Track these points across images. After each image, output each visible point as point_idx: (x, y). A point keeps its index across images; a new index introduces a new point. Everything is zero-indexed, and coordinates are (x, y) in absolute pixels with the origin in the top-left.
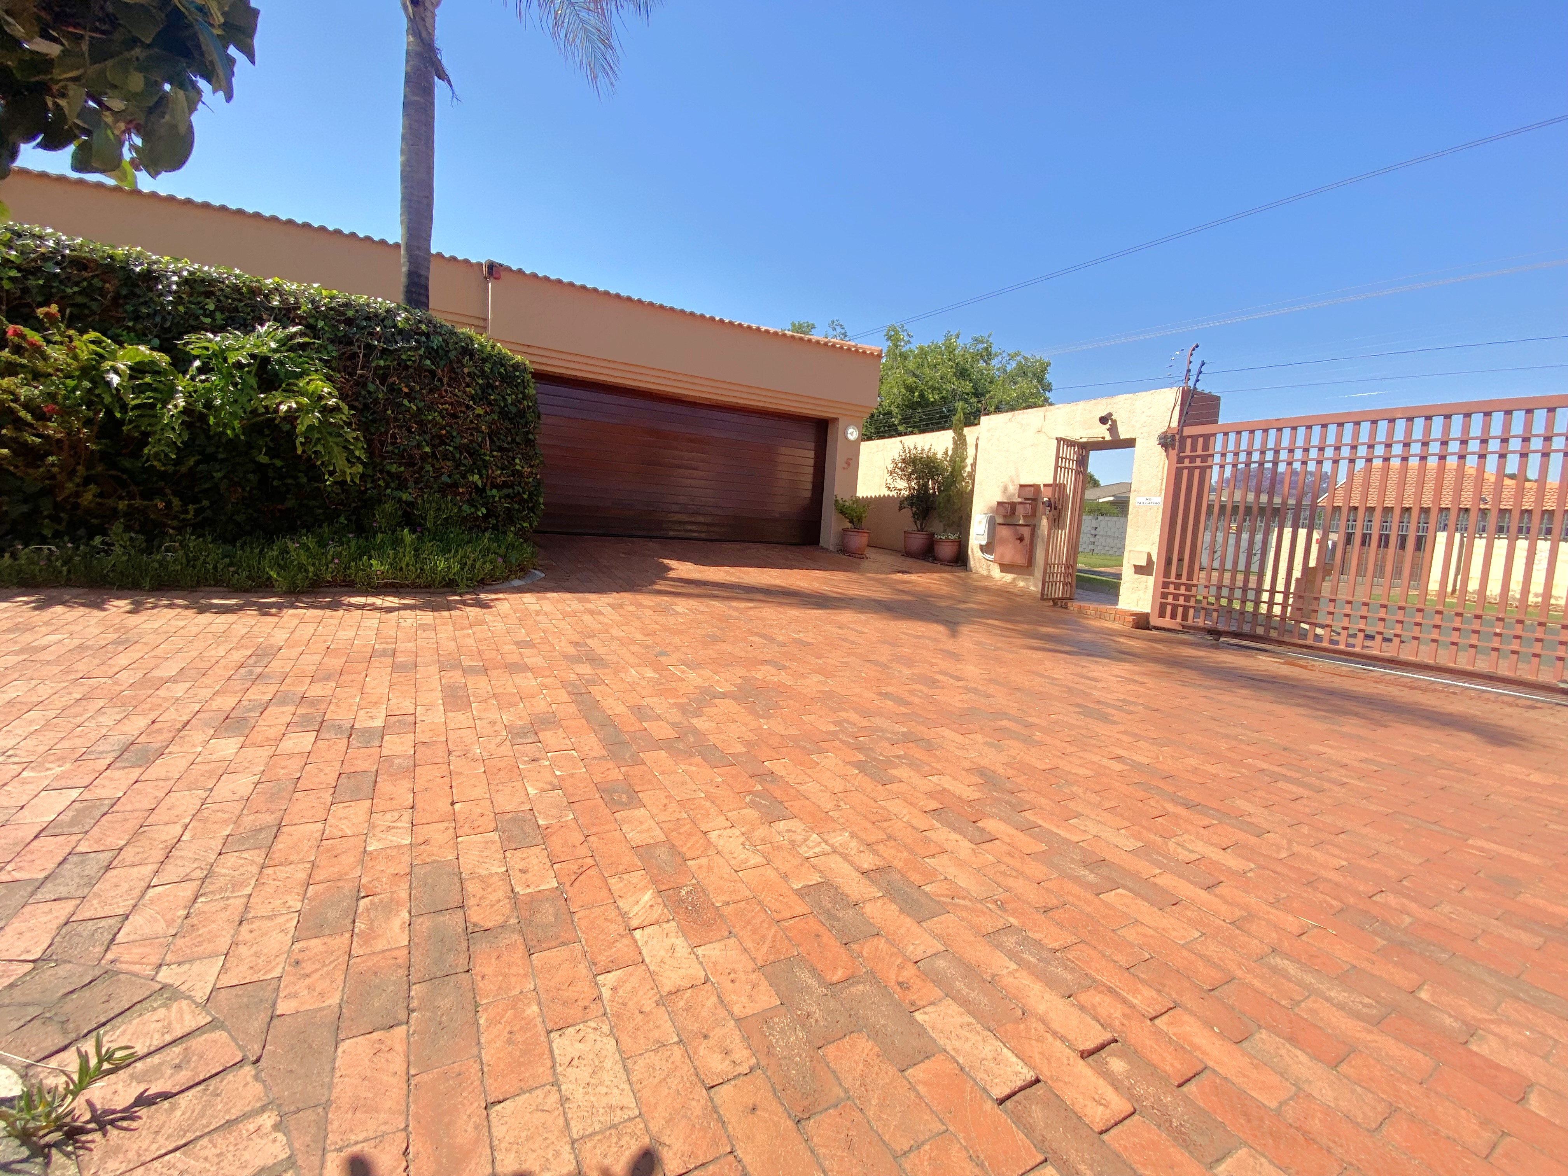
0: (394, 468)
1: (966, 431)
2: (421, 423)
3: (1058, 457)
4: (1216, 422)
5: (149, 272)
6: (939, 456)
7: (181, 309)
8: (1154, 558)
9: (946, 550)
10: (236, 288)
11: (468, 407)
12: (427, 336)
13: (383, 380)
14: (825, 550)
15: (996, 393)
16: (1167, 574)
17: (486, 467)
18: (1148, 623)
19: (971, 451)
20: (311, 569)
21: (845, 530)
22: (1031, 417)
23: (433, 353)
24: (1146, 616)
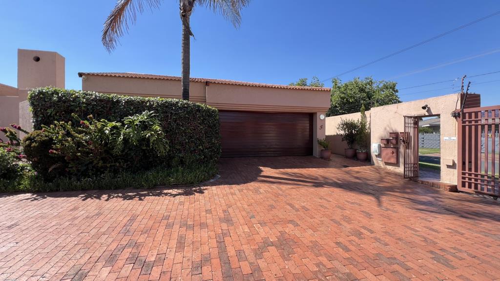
0: (178, 147)
1: (366, 112)
2: (185, 133)
3: (405, 123)
4: (479, 106)
5: (118, 100)
6: (356, 122)
7: (125, 109)
8: (456, 162)
9: (362, 156)
10: (138, 102)
11: (198, 126)
12: (187, 108)
13: (175, 121)
14: (315, 157)
15: (376, 96)
16: (464, 169)
17: (204, 143)
18: (457, 189)
19: (368, 119)
20: (154, 181)
21: (322, 150)
22: (391, 108)
23: (188, 113)
24: (456, 186)
